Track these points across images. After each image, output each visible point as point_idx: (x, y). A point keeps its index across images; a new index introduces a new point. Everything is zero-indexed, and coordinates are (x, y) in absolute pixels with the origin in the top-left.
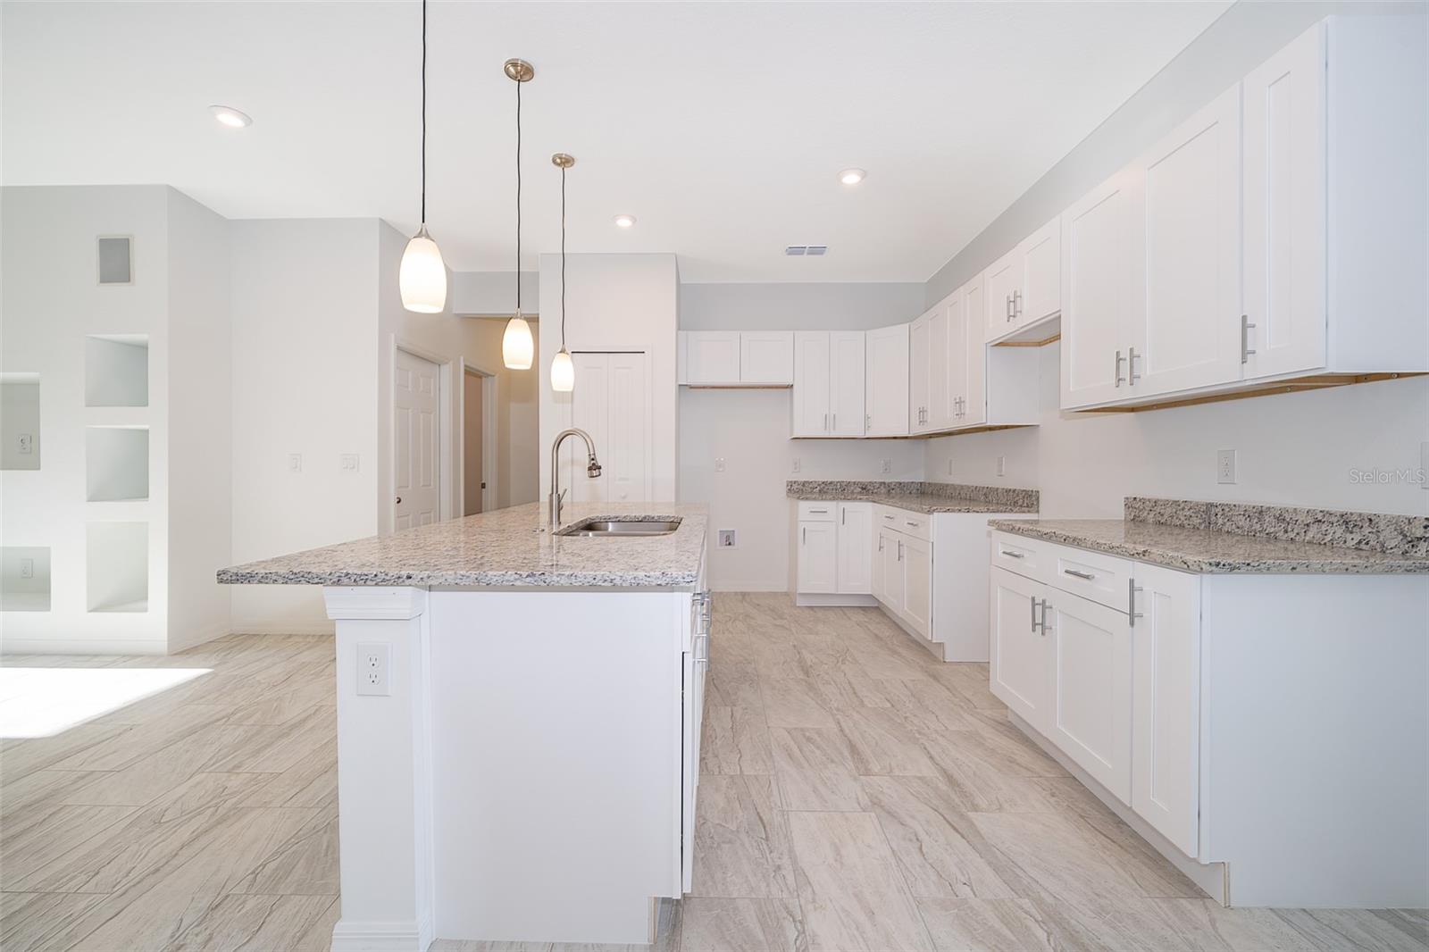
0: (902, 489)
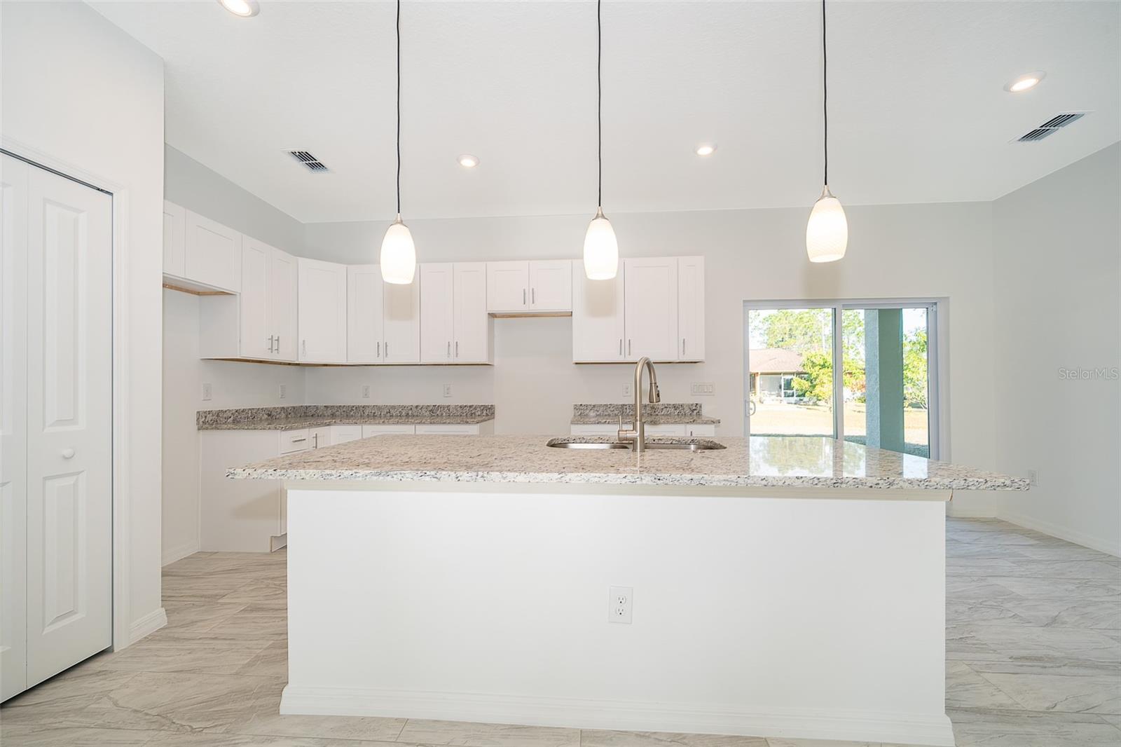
0: (295, 413)
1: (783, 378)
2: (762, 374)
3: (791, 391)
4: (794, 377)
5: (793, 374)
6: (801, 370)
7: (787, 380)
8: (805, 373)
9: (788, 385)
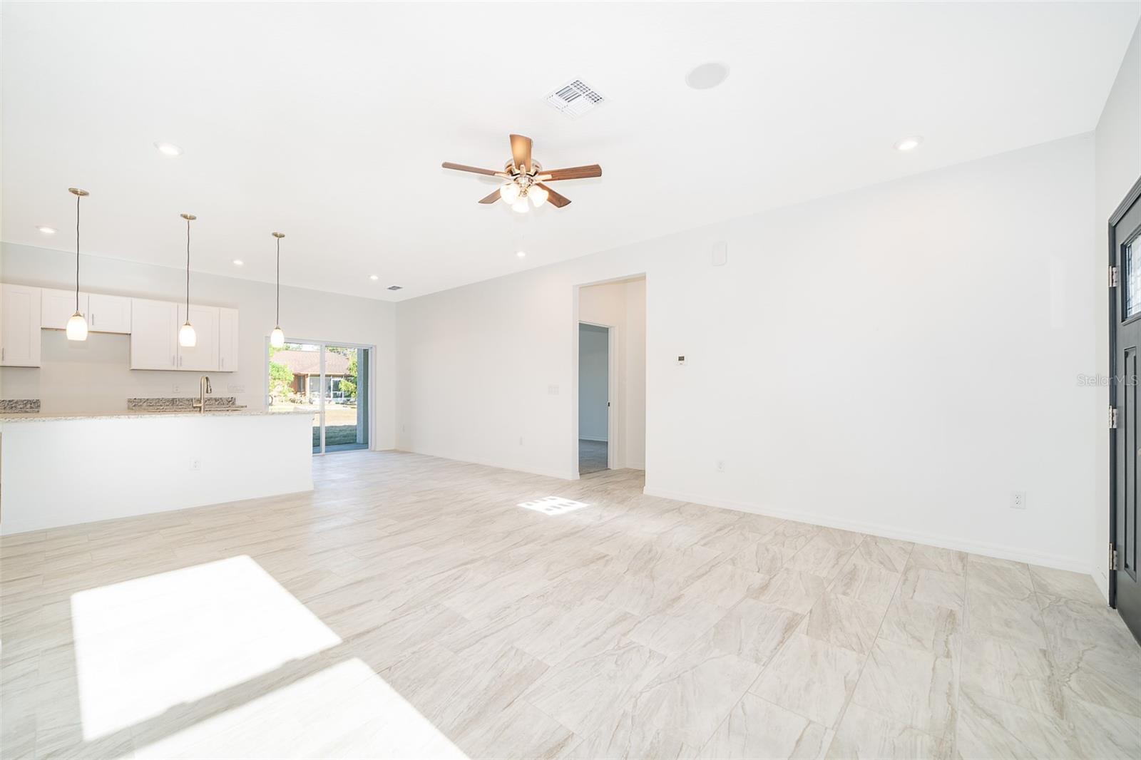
1: (332, 379)
2: (311, 376)
3: (340, 393)
4: (342, 380)
5: (341, 376)
6: (348, 373)
7: (336, 382)
8: (351, 376)
9: (336, 385)
